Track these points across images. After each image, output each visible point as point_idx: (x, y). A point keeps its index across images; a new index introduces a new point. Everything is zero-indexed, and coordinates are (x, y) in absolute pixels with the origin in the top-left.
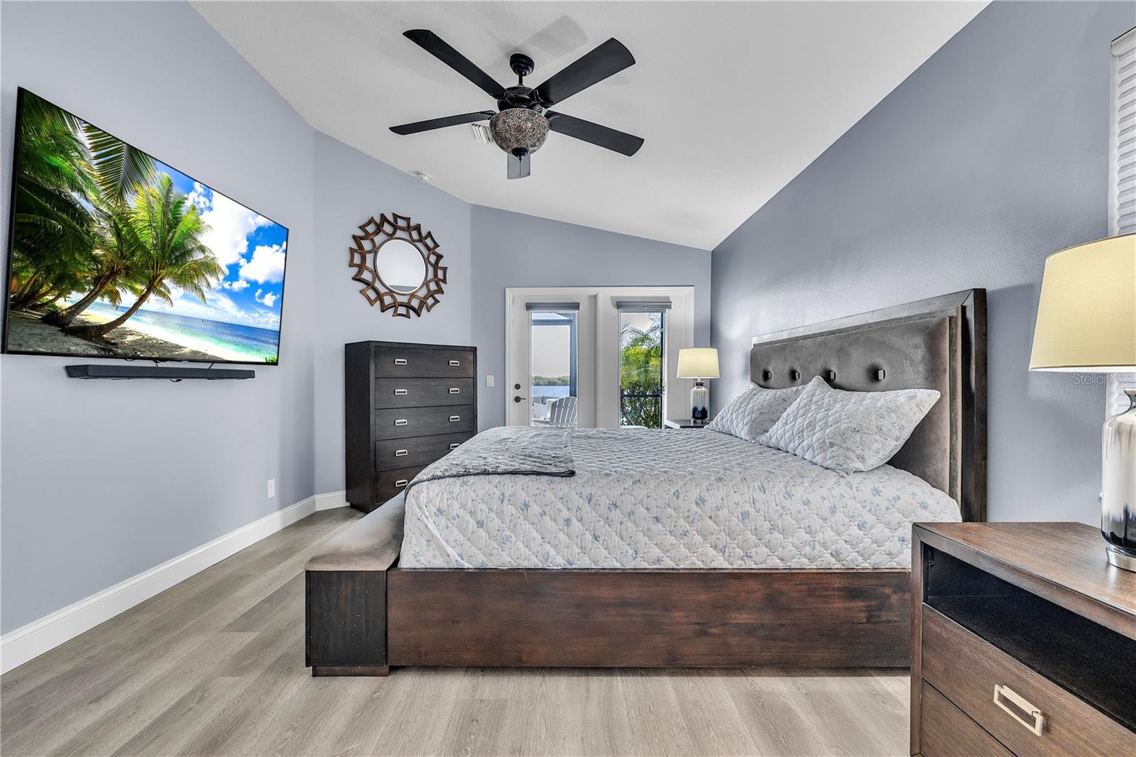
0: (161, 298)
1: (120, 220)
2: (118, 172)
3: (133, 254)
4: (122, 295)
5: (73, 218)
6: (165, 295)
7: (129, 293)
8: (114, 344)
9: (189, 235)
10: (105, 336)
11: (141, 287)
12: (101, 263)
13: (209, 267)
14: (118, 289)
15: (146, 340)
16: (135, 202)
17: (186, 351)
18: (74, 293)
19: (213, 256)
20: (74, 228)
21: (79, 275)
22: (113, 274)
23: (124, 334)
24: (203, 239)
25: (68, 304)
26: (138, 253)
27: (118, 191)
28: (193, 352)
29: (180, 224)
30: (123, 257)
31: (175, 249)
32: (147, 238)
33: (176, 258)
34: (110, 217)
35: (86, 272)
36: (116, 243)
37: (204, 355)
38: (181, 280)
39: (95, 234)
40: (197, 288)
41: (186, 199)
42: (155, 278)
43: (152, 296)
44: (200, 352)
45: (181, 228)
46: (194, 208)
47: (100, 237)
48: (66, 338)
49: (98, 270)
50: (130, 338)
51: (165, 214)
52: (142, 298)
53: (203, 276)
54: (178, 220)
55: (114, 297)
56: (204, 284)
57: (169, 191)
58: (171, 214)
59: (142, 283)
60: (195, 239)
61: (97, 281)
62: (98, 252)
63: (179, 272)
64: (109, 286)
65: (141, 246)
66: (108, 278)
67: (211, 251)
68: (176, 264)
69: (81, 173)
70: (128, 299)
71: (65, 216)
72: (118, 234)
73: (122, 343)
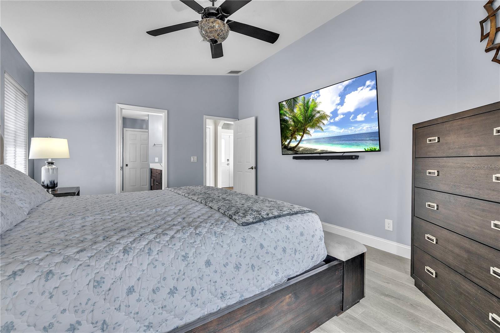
0: (307, 135)
1: (294, 117)
2: (292, 105)
3: (298, 125)
4: (297, 137)
5: (285, 123)
6: (309, 134)
7: (299, 136)
8: (297, 151)
9: (313, 110)
10: (295, 149)
11: (301, 133)
12: (291, 131)
13: (323, 117)
14: (296, 136)
15: (305, 149)
16: (297, 111)
17: (319, 150)
18: (288, 140)
19: (323, 112)
20: (286, 125)
21: (288, 135)
22: (294, 132)
23: (299, 148)
24: (318, 109)
25: (287, 143)
26: (299, 124)
27: (292, 110)
28: (321, 151)
29: (309, 108)
30: (296, 127)
31: (309, 117)
32: (301, 118)
33: (310, 120)
34: (292, 118)
35: (289, 134)
36: (294, 124)
37: (326, 151)
38: (312, 127)
39: (290, 124)
40: (319, 127)
41: (310, 99)
42: (305, 129)
43: (305, 135)
44: (324, 150)
45: (310, 109)
46: (313, 100)
47: (291, 124)
48: (288, 151)
49: (291, 133)
50: (301, 149)
51: (304, 108)
52: (302, 136)
53: (321, 121)
54: (308, 108)
55: (296, 138)
56: (321, 124)
57: (304, 100)
58: (306, 106)
59: (301, 132)
60: (315, 110)
61: (291, 135)
62: (291, 128)
63: (312, 124)
64: (294, 136)
65: (300, 122)
66: (294, 134)
67: (322, 111)
68: (311, 122)
69: (285, 111)
70: (299, 138)
71: (284, 123)
72: (294, 121)
73: (299, 151)
